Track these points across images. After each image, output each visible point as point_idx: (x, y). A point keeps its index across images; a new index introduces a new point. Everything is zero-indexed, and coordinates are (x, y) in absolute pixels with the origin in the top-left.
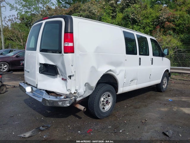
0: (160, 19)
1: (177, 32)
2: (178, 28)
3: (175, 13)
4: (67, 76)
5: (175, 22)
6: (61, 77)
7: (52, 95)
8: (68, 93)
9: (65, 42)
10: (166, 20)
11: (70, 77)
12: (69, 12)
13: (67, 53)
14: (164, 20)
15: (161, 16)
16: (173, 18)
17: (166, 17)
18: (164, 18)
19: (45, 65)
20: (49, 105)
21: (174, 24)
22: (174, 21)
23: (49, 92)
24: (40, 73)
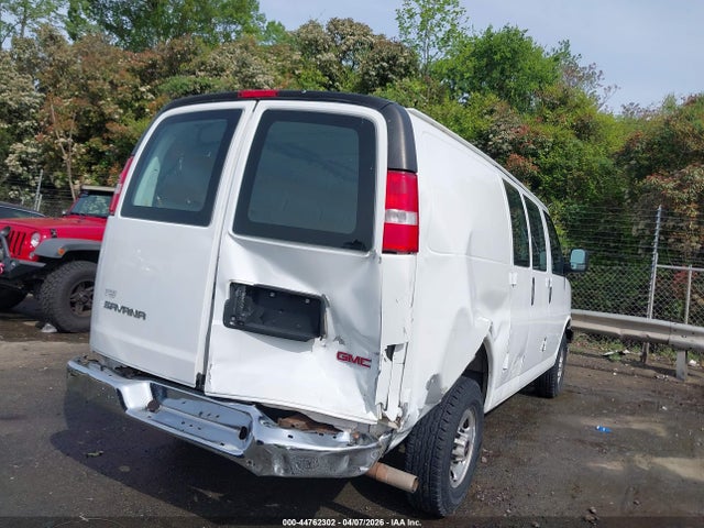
0: (490, 140)
1: (544, 189)
2: (547, 178)
3: (540, 128)
4: (384, 347)
5: (538, 158)
6: (337, 347)
7: (293, 426)
8: (372, 418)
9: (388, 206)
10: (510, 148)
11: (391, 350)
12: (147, 68)
13: (395, 253)
14: (504, 147)
15: (495, 133)
16: (533, 144)
17: (510, 137)
18: (504, 141)
19: (257, 293)
20: (282, 474)
21: (537, 165)
22: (535, 155)
23: (276, 415)
24: (227, 324)
